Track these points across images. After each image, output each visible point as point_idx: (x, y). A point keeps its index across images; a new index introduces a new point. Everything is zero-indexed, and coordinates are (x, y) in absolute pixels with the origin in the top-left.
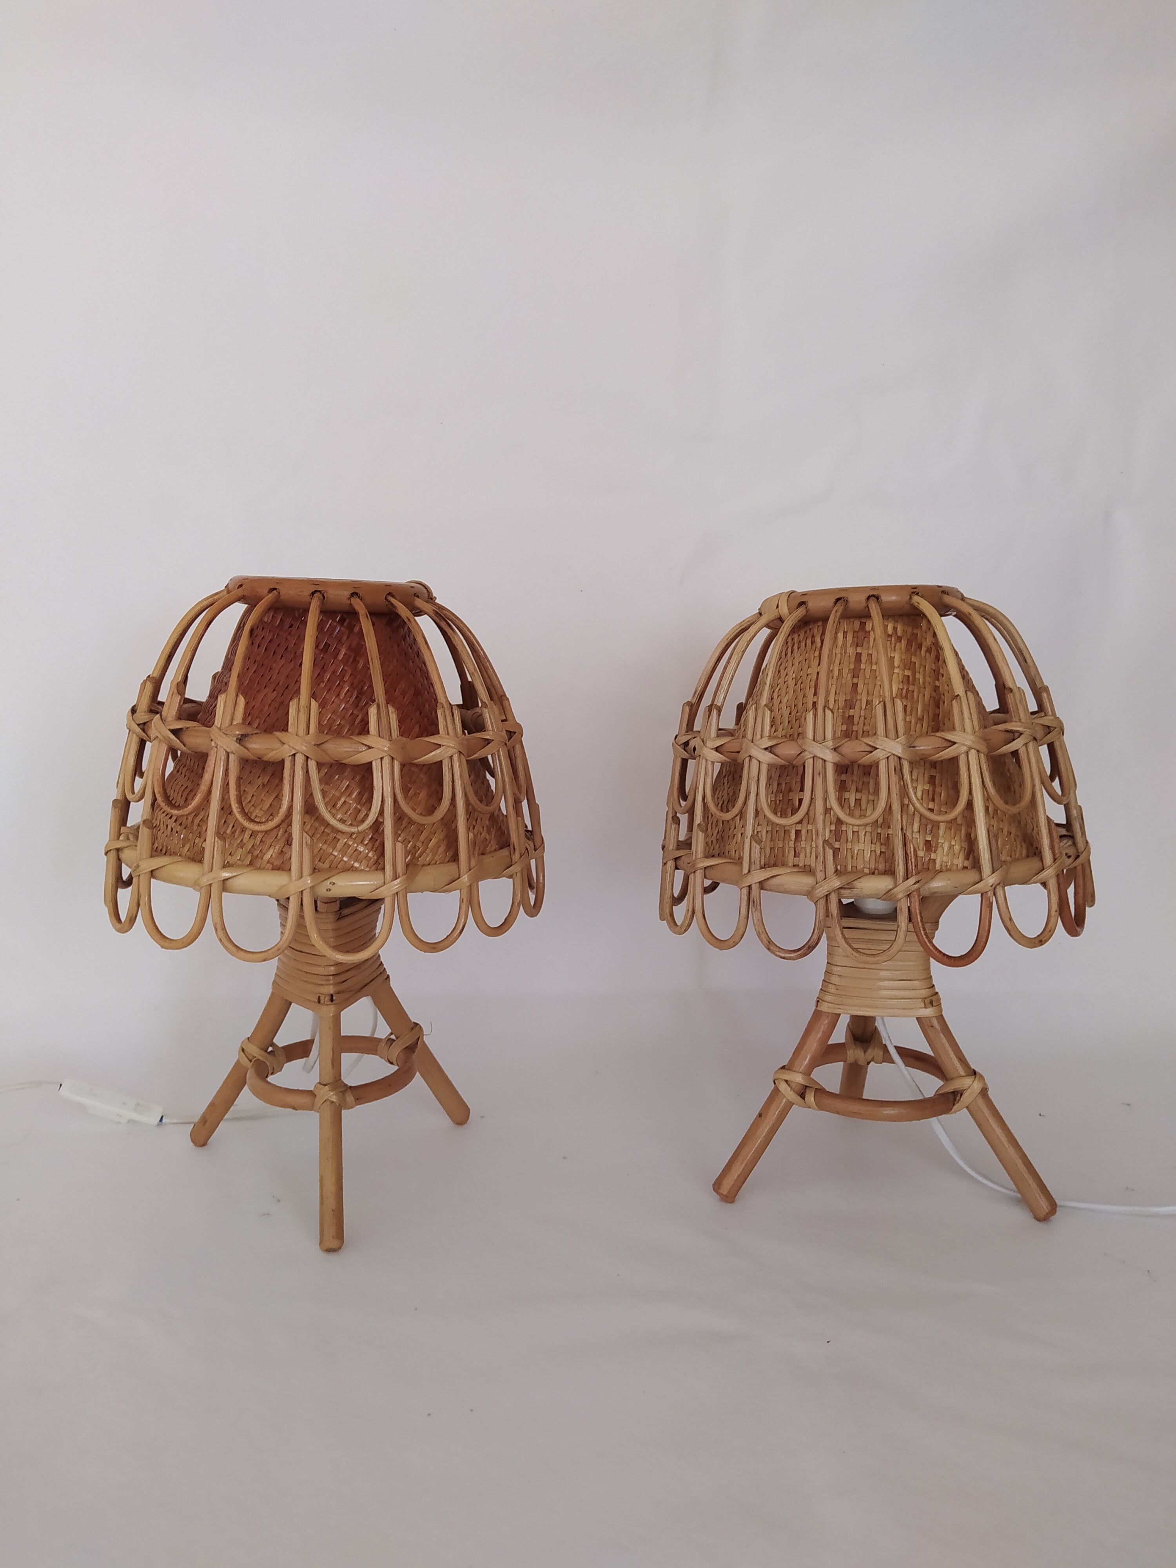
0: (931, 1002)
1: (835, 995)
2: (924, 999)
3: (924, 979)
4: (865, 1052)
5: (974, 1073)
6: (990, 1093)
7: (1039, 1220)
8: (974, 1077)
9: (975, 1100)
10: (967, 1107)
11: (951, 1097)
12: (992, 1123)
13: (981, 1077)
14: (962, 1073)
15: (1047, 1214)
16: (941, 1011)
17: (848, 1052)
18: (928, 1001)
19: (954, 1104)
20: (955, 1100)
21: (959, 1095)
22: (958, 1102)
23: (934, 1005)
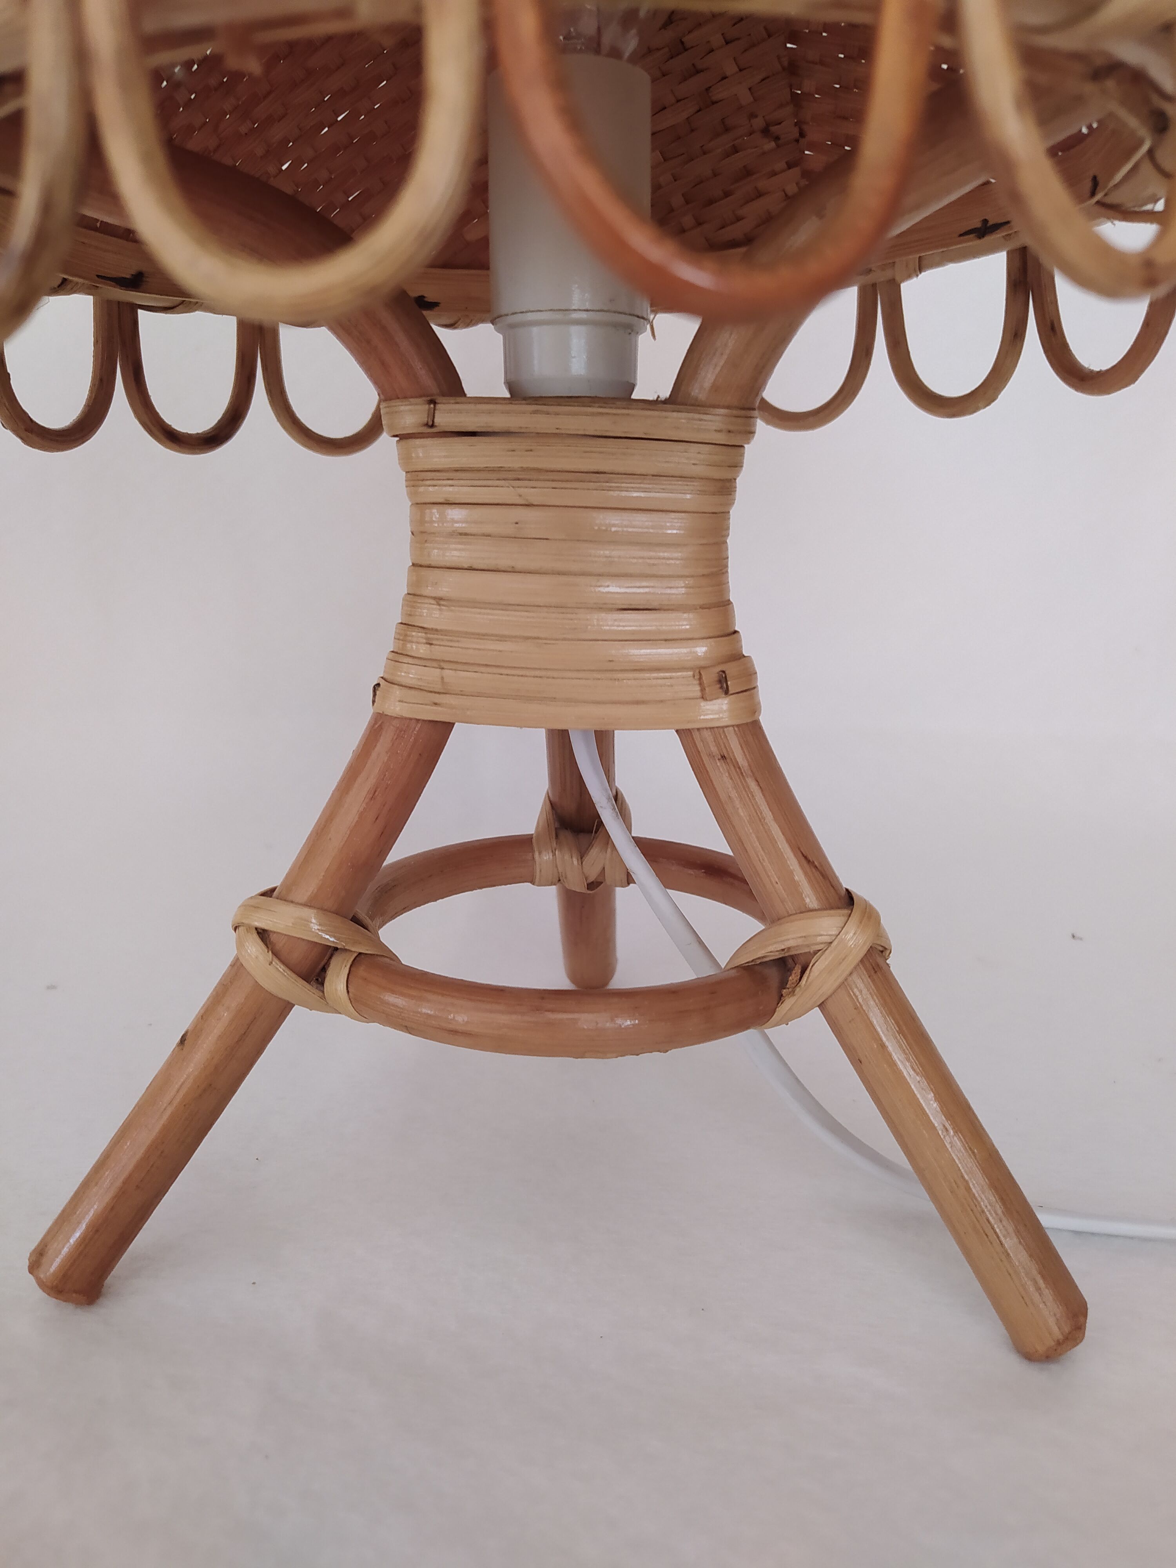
0: (722, 681)
1: (424, 661)
2: (699, 672)
3: (702, 607)
4: (582, 857)
5: (849, 900)
6: (896, 964)
7: (1029, 1356)
8: (846, 912)
9: (844, 985)
10: (822, 1006)
11: (773, 975)
12: (895, 1057)
13: (870, 916)
14: (811, 900)
15: (1059, 1343)
16: (754, 709)
17: (537, 855)
18: (710, 676)
19: (780, 998)
20: (783, 984)
21: (798, 970)
22: (793, 993)
23: (731, 691)
